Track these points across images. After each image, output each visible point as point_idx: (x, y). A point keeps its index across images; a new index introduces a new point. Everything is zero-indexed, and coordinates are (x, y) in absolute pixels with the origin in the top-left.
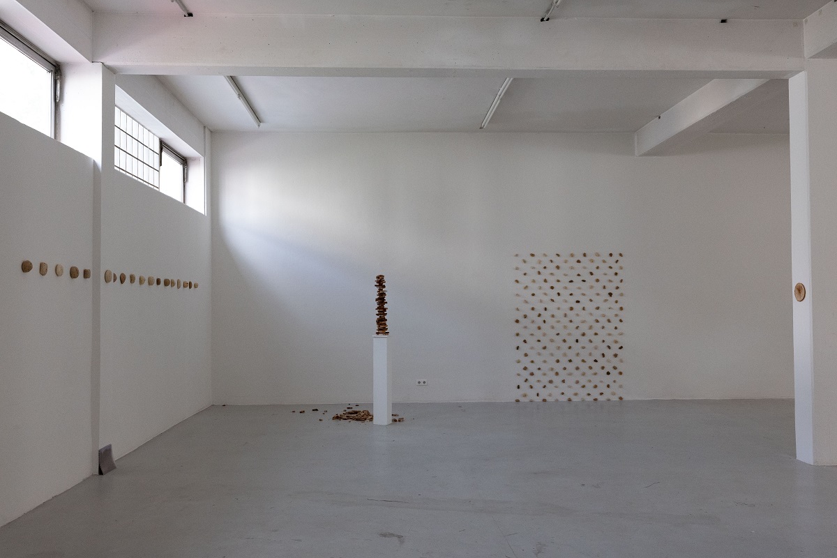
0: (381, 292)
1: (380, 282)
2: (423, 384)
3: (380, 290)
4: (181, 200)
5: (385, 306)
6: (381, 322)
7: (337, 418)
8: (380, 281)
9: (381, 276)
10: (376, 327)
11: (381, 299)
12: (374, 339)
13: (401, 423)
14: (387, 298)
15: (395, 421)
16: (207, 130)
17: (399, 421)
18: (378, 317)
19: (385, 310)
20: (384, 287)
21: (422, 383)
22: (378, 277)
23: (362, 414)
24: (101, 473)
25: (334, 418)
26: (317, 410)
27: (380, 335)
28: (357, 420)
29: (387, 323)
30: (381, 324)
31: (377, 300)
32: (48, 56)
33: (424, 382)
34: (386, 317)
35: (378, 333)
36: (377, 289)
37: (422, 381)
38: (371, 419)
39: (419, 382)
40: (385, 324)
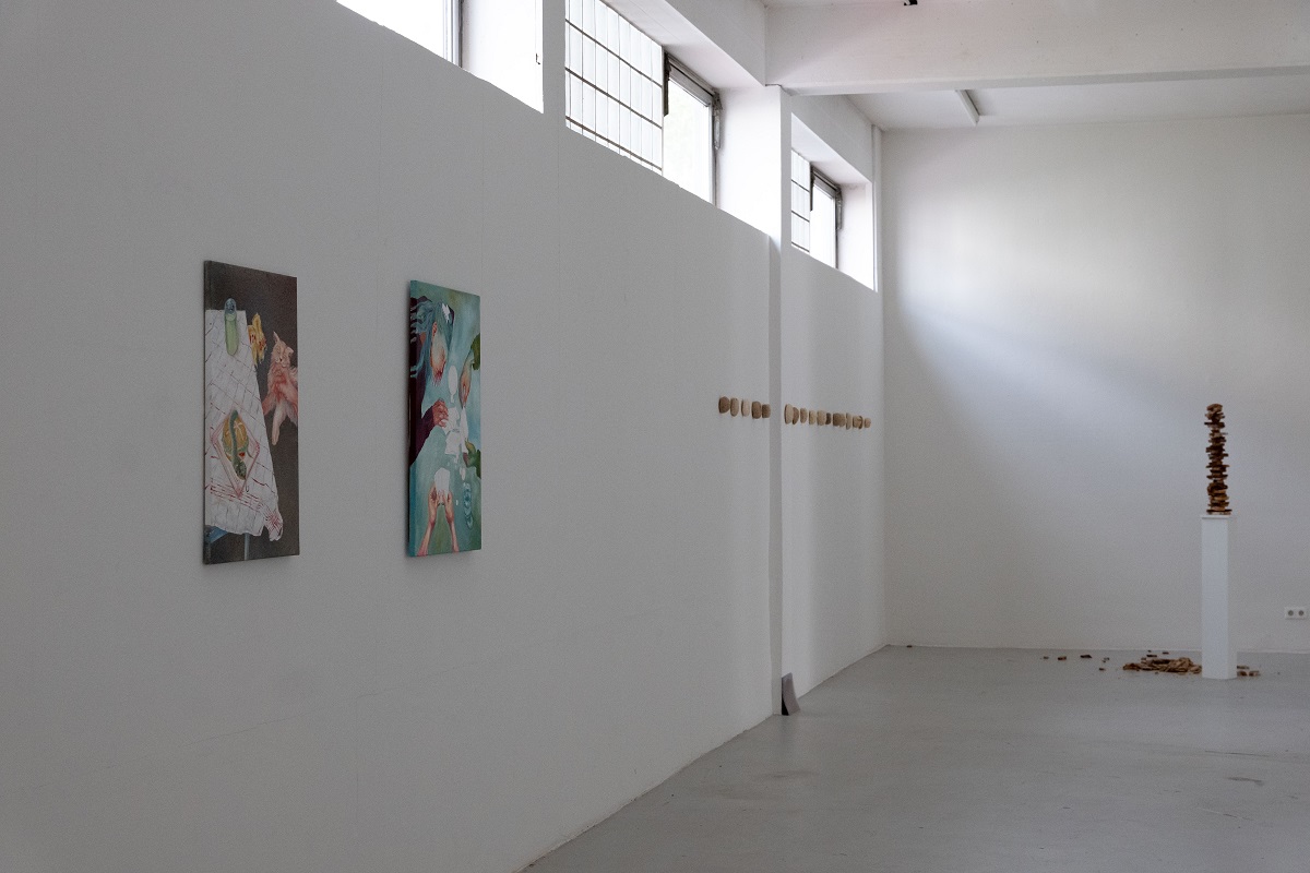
0: (1216, 435)
1: (1215, 417)
2: (1298, 616)
3: (1215, 431)
4: (833, 265)
5: (1225, 461)
6: (1217, 490)
7: (1133, 667)
8: (1215, 415)
9: (1216, 406)
10: (1206, 500)
11: (1217, 449)
12: (1204, 523)
13: (1255, 678)
14: (1227, 448)
15: (1243, 674)
16: (876, 130)
17: (1251, 675)
18: (1211, 481)
19: (1224, 468)
20: (1222, 425)
21: (1296, 615)
22: (1211, 409)
23: (1178, 663)
24: (785, 712)
25: (1125, 668)
26: (1089, 657)
27: (1215, 515)
28: (1170, 671)
29: (1228, 492)
30: (1217, 495)
31: (1208, 450)
32: (704, 81)
33: (1301, 613)
34: (1226, 482)
35: (1210, 512)
36: (1209, 430)
37: (1296, 609)
38: (1198, 671)
39: (1291, 613)
40: (1224, 495)
